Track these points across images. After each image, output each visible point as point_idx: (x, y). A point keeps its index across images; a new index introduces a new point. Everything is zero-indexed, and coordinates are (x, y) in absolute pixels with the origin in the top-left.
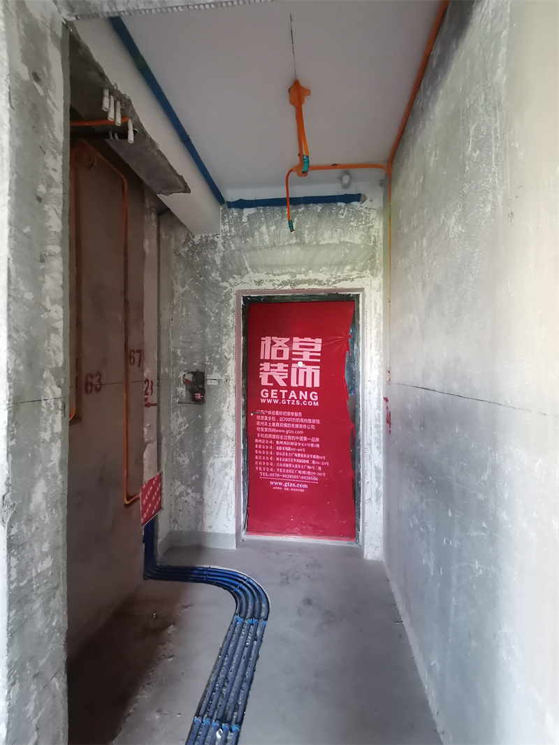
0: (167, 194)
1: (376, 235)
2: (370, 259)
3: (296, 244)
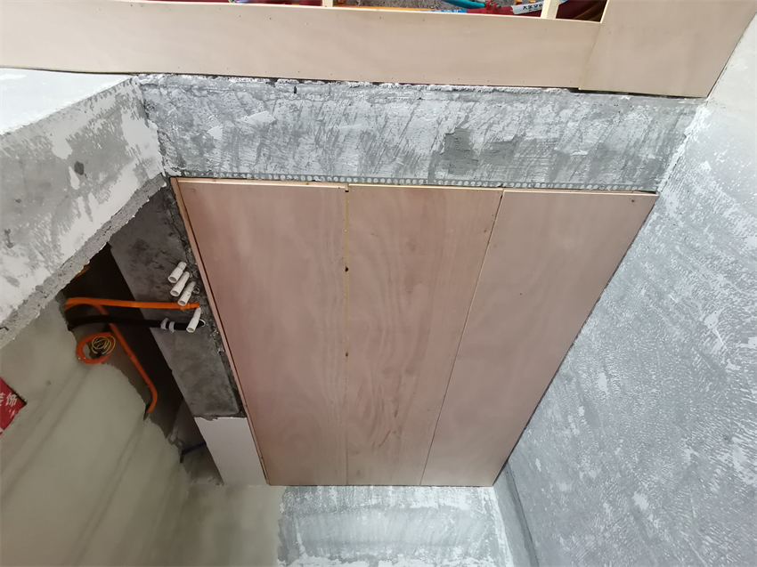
0: (210, 418)
1: (487, 499)
2: (487, 537)
3: (377, 506)
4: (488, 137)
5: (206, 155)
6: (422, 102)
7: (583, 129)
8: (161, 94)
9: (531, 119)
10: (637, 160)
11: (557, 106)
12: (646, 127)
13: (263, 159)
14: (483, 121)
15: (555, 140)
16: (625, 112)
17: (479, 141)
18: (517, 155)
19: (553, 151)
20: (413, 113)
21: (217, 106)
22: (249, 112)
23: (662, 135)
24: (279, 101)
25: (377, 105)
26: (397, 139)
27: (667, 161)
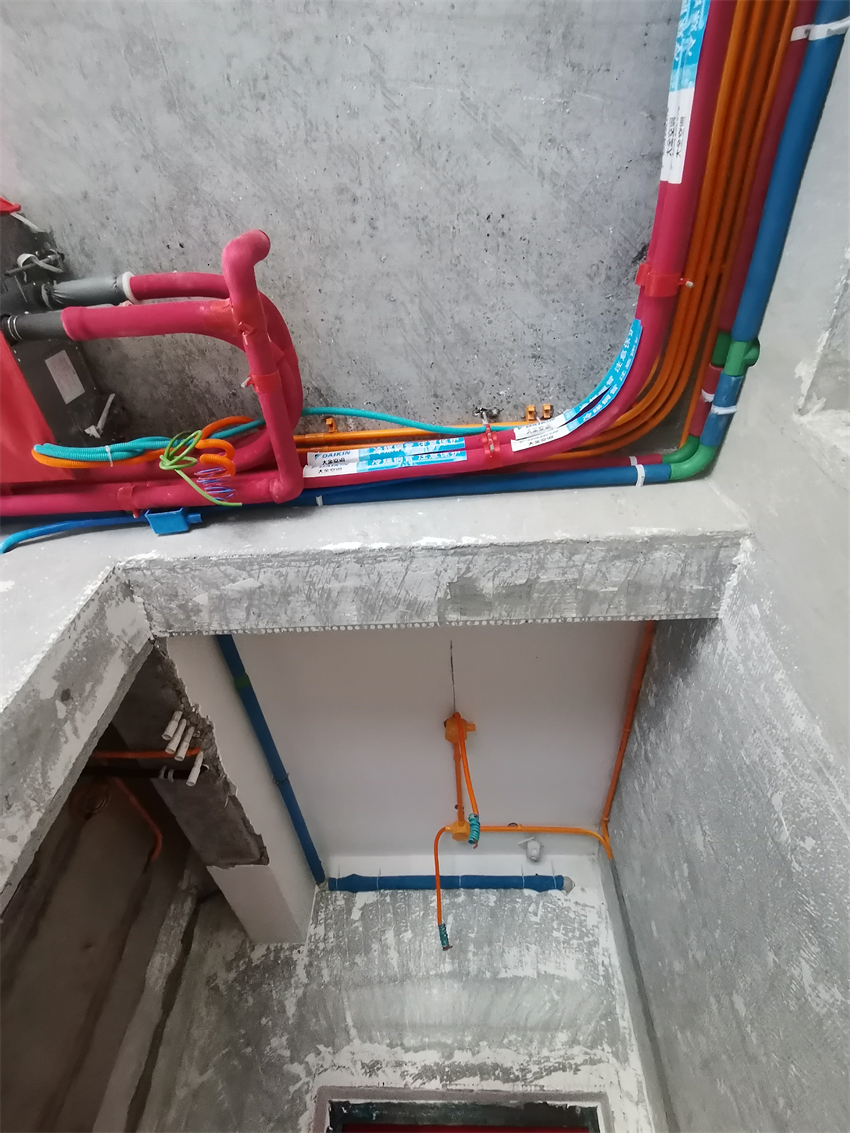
0: (226, 866)
1: (606, 962)
2: (604, 1017)
3: (452, 975)
4: (497, 581)
5: (194, 618)
6: (415, 560)
7: (603, 569)
8: (145, 575)
9: (541, 565)
10: (682, 592)
11: (566, 553)
12: (680, 562)
13: (253, 617)
14: (487, 571)
15: (575, 580)
16: (649, 552)
17: (488, 586)
18: (536, 595)
19: (577, 590)
20: (407, 569)
21: (200, 579)
22: (234, 581)
23: (703, 568)
24: (262, 570)
25: (367, 566)
26: (395, 591)
27: (719, 590)
